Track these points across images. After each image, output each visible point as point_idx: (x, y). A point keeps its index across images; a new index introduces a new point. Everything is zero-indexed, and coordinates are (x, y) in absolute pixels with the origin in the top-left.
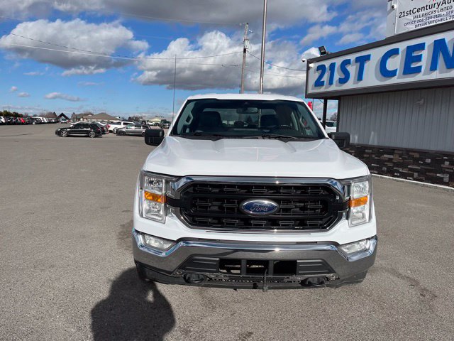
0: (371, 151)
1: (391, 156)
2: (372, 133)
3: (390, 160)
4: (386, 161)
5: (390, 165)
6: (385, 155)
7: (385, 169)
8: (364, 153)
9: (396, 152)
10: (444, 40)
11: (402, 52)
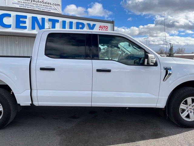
10: (37, 17)
11: (13, 16)
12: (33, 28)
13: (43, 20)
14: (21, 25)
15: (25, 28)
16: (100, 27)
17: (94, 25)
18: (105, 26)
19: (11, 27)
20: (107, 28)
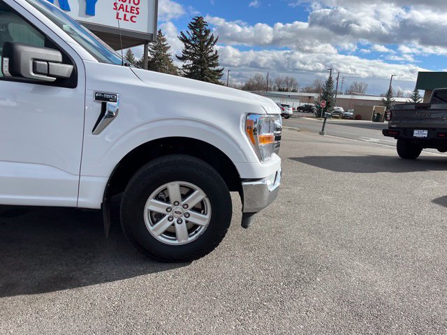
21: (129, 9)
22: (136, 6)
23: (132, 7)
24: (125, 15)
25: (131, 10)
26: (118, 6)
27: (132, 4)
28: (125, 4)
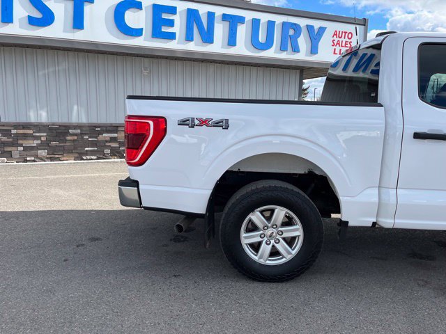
0: (79, 131)
1: (115, 135)
2: (75, 107)
3: (113, 140)
4: (106, 141)
5: (115, 145)
6: (105, 135)
7: (107, 151)
8: (67, 134)
9: (120, 129)
10: (197, 11)
11: (145, 8)
12: (189, 38)
13: (211, 16)
14: (164, 29)
15: (171, 36)
16: (334, 35)
17: (322, 30)
18: (345, 33)
19: (141, 35)
20: (350, 36)
21: (344, 45)
22: (349, 41)
23: (346, 42)
24: (341, 50)
25: (346, 44)
26: (335, 43)
27: (346, 39)
28: (341, 40)
